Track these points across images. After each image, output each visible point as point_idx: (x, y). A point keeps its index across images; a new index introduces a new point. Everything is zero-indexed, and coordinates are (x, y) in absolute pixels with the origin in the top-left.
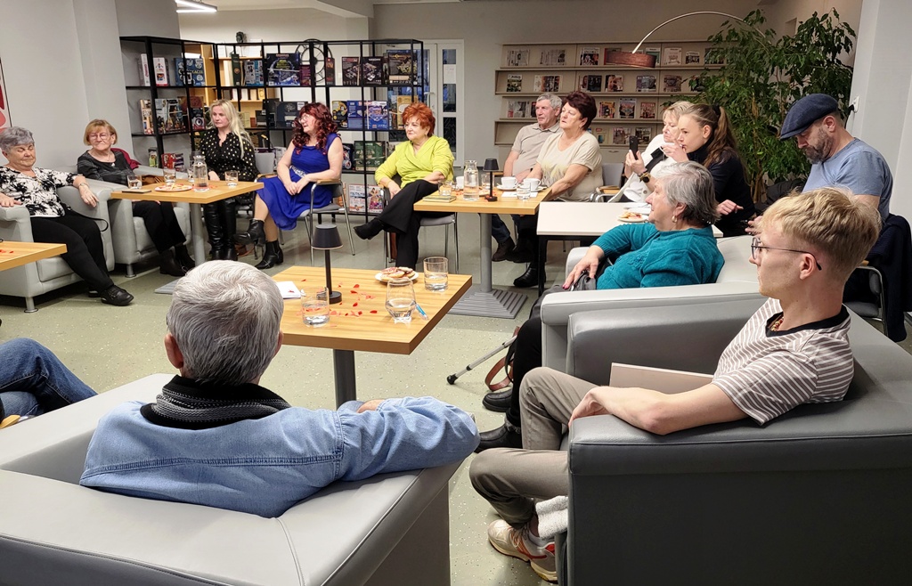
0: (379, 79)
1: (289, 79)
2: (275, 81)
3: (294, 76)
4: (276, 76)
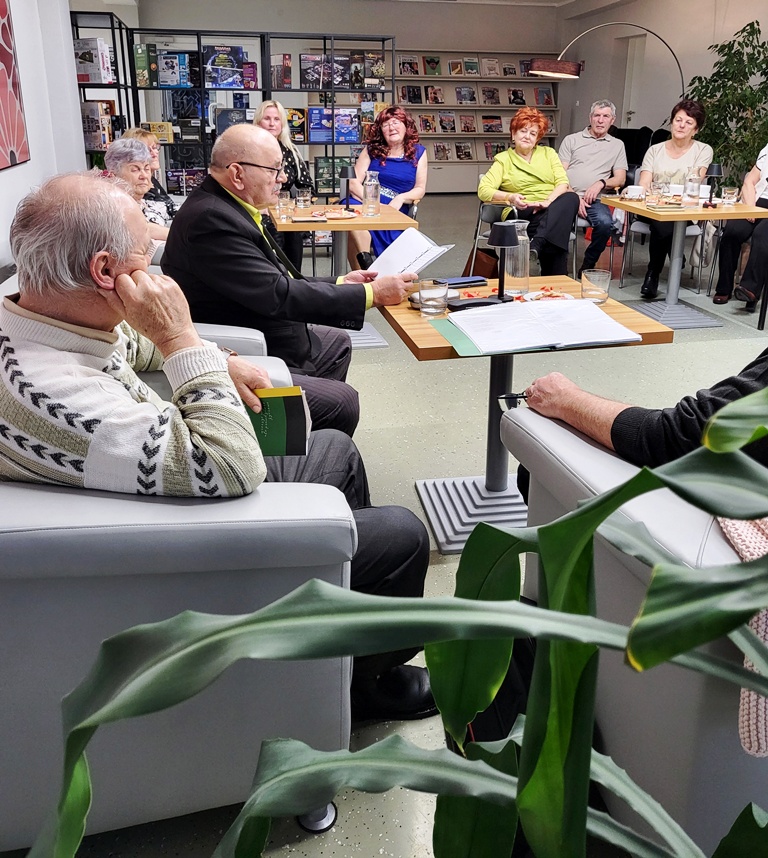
0: (347, 82)
1: (230, 80)
2: (213, 82)
3: (237, 76)
4: (214, 75)
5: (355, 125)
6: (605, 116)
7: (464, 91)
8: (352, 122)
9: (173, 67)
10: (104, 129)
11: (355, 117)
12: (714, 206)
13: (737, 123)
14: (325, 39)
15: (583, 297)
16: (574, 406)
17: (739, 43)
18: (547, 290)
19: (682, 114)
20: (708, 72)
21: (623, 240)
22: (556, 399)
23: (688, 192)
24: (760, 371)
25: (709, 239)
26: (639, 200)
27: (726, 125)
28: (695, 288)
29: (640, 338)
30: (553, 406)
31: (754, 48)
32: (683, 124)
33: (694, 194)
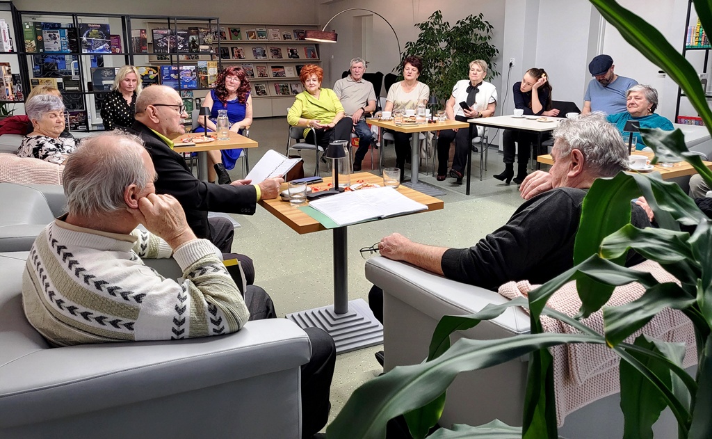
0: (187, 48)
1: (101, 47)
2: (88, 49)
3: (106, 45)
4: (89, 44)
5: (193, 77)
6: (360, 67)
7: (258, 50)
8: (192, 75)
9: (55, 38)
10: (7, 85)
11: (194, 71)
12: (435, 122)
13: (435, 69)
14: (169, 19)
15: (385, 186)
16: (414, 252)
17: (431, 23)
18: (361, 182)
19: (409, 65)
20: (415, 39)
21: (378, 145)
22: (400, 249)
23: (420, 114)
24: (520, 221)
25: (430, 141)
26: (390, 120)
27: (429, 71)
28: (425, 172)
29: (427, 207)
30: (399, 253)
31: (440, 26)
32: (410, 71)
33: (423, 114)
